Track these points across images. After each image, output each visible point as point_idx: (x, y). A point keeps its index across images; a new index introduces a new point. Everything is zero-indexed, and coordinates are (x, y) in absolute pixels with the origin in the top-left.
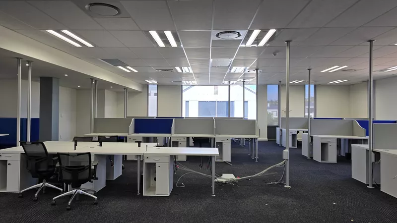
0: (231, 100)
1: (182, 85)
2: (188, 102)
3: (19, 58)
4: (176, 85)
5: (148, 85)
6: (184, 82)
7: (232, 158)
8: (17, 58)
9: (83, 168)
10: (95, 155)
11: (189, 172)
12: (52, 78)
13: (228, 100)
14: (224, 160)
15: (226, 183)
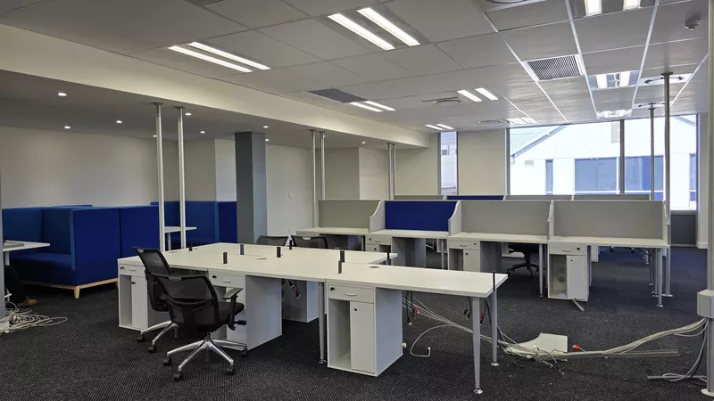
0: (655, 154)
1: (508, 129)
2: (551, 161)
3: (157, 103)
4: (496, 130)
5: (439, 135)
6: (514, 121)
7: (593, 289)
8: (155, 103)
9: (202, 304)
10: (247, 276)
11: (443, 323)
12: (250, 133)
13: (649, 154)
14: (570, 297)
15: (532, 360)
